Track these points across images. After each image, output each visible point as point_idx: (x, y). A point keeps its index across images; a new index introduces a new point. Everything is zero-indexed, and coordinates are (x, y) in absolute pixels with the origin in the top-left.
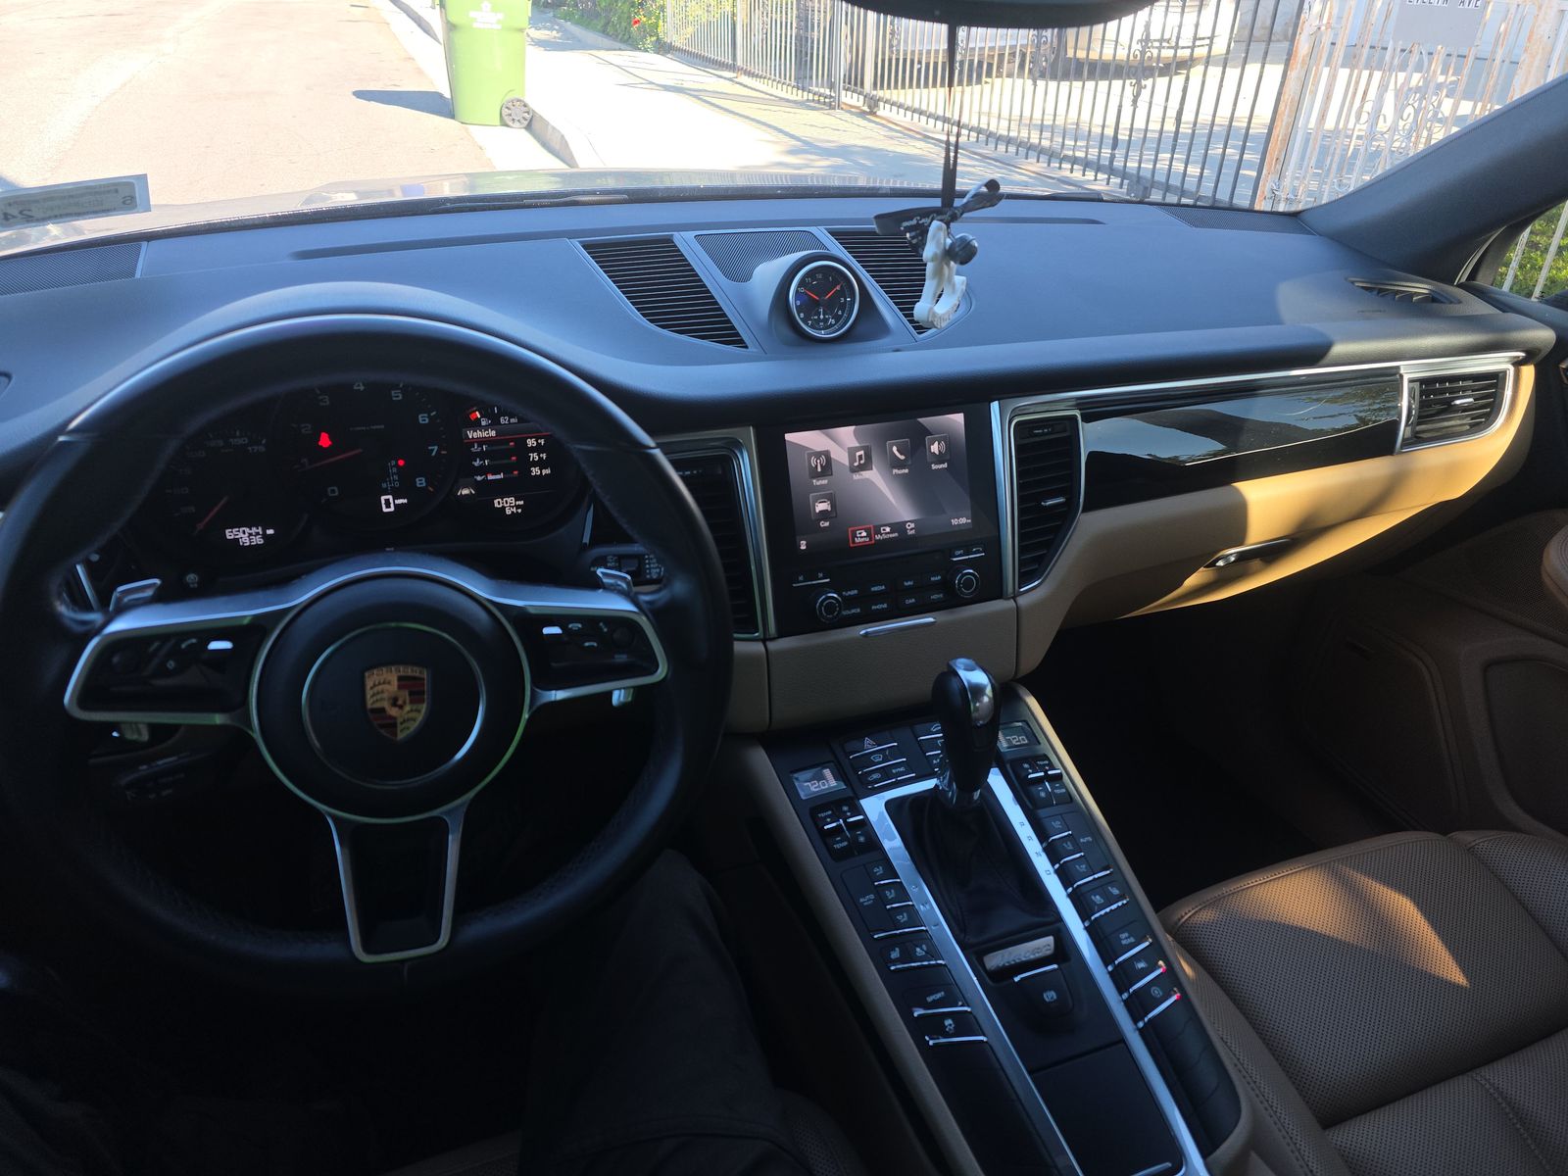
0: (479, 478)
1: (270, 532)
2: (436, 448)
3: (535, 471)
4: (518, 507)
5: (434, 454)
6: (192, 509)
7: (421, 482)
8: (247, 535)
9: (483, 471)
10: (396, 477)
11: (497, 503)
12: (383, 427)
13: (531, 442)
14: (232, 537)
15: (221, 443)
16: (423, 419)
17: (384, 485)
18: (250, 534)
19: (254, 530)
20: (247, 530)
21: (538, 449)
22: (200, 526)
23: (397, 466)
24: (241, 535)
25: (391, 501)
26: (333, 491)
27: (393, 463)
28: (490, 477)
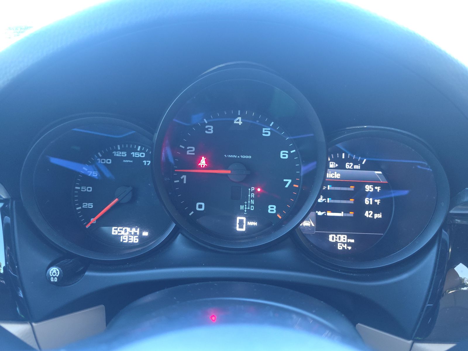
0: (320, 213)
1: (145, 234)
2: (290, 181)
3: (368, 214)
4: (349, 244)
5: (287, 186)
6: (91, 205)
7: (272, 209)
8: (127, 233)
9: (324, 207)
10: (253, 202)
11: (331, 238)
12: (250, 157)
13: (369, 188)
14: (116, 234)
15: (124, 154)
16: (284, 155)
17: (242, 207)
18: (130, 233)
19: (134, 230)
20: (128, 229)
21: (374, 195)
22: (93, 220)
23: (255, 192)
24: (123, 232)
25: (245, 222)
26: (200, 206)
27: (253, 189)
28: (329, 214)
